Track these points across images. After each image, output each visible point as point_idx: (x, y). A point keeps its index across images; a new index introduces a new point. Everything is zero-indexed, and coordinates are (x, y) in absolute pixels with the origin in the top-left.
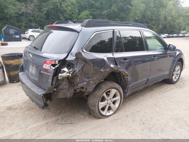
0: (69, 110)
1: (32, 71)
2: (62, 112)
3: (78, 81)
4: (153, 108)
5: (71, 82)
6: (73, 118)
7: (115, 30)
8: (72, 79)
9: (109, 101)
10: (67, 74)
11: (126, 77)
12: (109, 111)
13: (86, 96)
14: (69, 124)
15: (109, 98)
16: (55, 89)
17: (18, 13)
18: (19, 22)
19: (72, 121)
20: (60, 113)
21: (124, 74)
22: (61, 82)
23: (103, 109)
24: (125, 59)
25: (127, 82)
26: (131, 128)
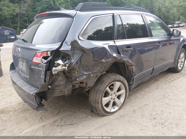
0: (69, 108)
1: (22, 68)
2: (61, 112)
3: (77, 75)
4: (162, 100)
5: (68, 77)
6: (73, 118)
7: (114, 14)
8: (69, 73)
9: (114, 96)
10: (62, 67)
11: (130, 68)
12: (114, 107)
13: (86, 92)
14: (69, 125)
15: (113, 92)
16: (50, 87)
17: (12, 15)
18: (14, 23)
19: (72, 122)
20: (59, 112)
21: (128, 64)
22: (56, 77)
23: (107, 105)
24: (128, 46)
25: (132, 73)
26: (141, 125)
